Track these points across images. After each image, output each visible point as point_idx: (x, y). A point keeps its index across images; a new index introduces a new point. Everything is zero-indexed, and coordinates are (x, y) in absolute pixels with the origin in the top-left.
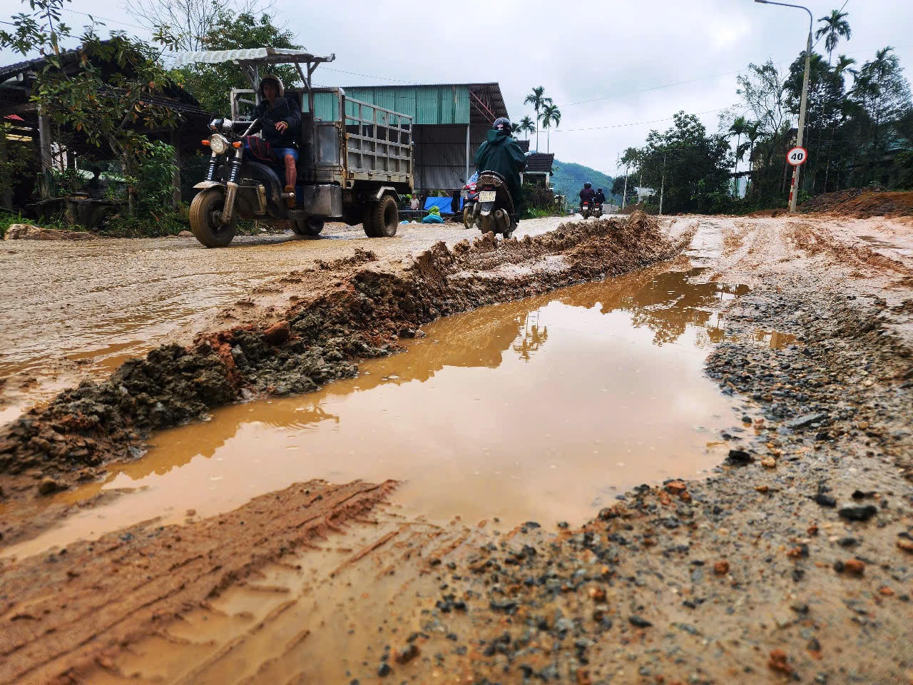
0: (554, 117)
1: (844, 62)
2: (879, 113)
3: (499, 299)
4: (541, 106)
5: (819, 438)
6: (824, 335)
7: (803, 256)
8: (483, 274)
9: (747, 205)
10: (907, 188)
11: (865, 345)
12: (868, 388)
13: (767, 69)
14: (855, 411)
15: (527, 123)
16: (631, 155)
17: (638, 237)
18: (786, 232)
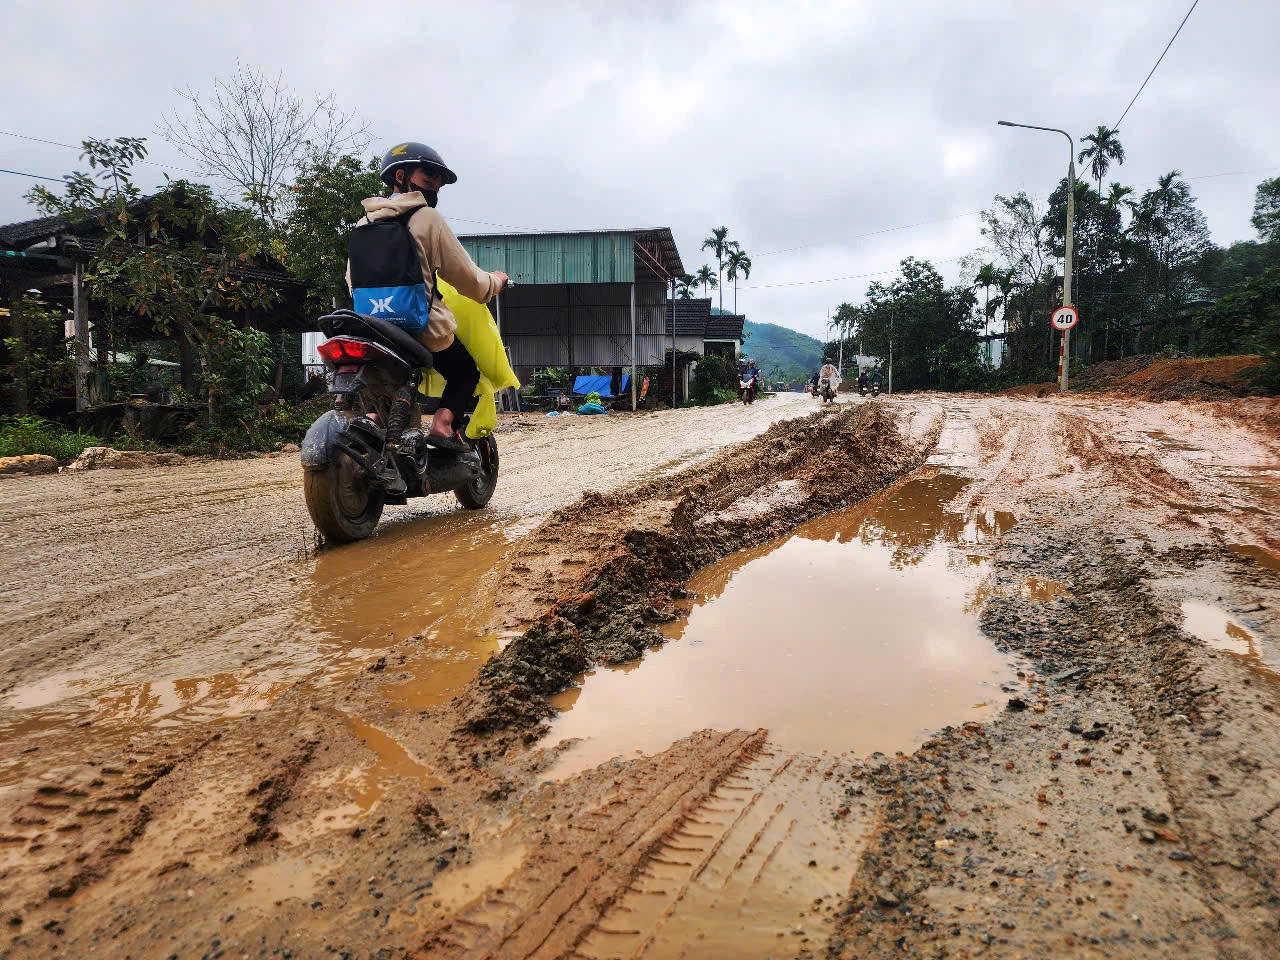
0: (742, 266)
1: (1118, 192)
2: (1169, 255)
3: (744, 544)
4: (723, 252)
5: (1078, 688)
6: (1091, 585)
7: (1078, 468)
8: (726, 516)
9: (1004, 378)
10: (1211, 355)
11: (1124, 601)
12: (1122, 644)
13: (1019, 204)
14: (1108, 665)
15: (705, 274)
16: (846, 313)
17: (875, 445)
18: (1057, 429)
